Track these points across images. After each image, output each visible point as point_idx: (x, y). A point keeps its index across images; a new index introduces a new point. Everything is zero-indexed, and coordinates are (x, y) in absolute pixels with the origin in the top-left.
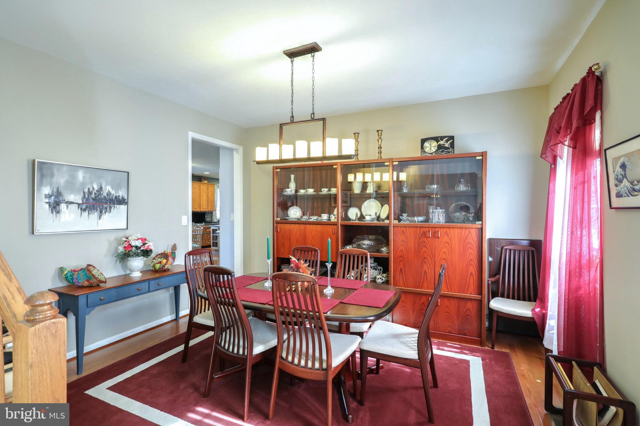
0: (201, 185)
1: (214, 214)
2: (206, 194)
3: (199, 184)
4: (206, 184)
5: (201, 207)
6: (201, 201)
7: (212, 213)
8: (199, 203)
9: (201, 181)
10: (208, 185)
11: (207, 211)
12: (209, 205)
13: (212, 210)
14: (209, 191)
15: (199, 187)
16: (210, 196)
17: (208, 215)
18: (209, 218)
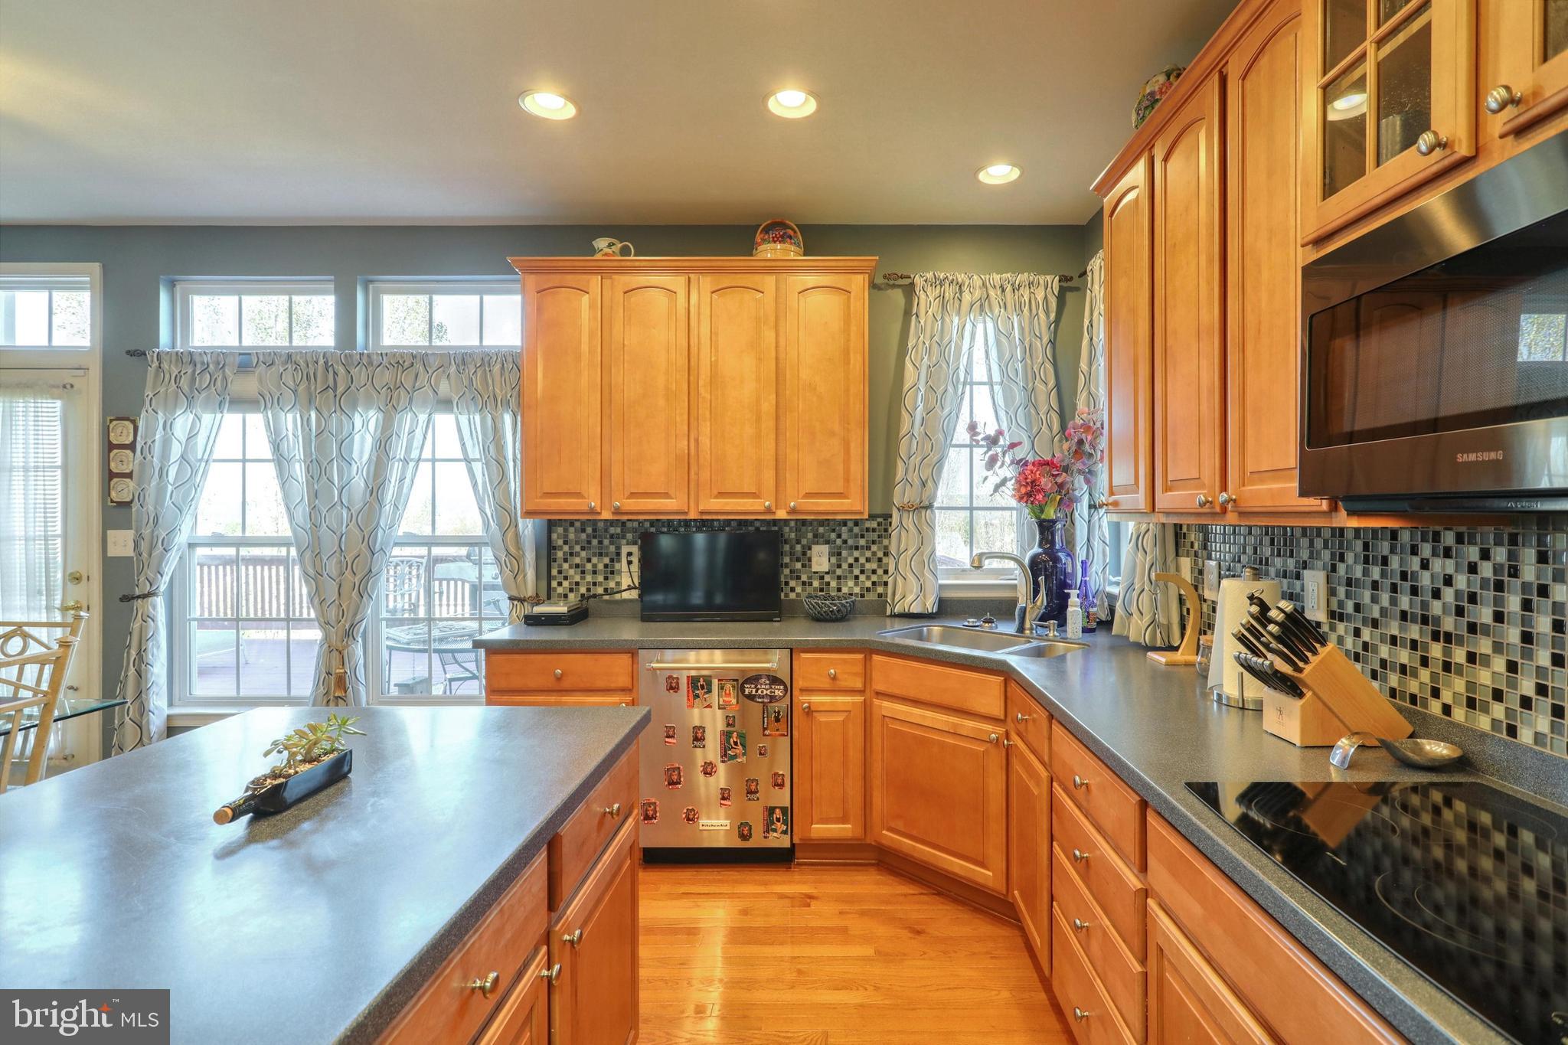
13: (824, 503)
17: (856, 554)
18: (862, 578)
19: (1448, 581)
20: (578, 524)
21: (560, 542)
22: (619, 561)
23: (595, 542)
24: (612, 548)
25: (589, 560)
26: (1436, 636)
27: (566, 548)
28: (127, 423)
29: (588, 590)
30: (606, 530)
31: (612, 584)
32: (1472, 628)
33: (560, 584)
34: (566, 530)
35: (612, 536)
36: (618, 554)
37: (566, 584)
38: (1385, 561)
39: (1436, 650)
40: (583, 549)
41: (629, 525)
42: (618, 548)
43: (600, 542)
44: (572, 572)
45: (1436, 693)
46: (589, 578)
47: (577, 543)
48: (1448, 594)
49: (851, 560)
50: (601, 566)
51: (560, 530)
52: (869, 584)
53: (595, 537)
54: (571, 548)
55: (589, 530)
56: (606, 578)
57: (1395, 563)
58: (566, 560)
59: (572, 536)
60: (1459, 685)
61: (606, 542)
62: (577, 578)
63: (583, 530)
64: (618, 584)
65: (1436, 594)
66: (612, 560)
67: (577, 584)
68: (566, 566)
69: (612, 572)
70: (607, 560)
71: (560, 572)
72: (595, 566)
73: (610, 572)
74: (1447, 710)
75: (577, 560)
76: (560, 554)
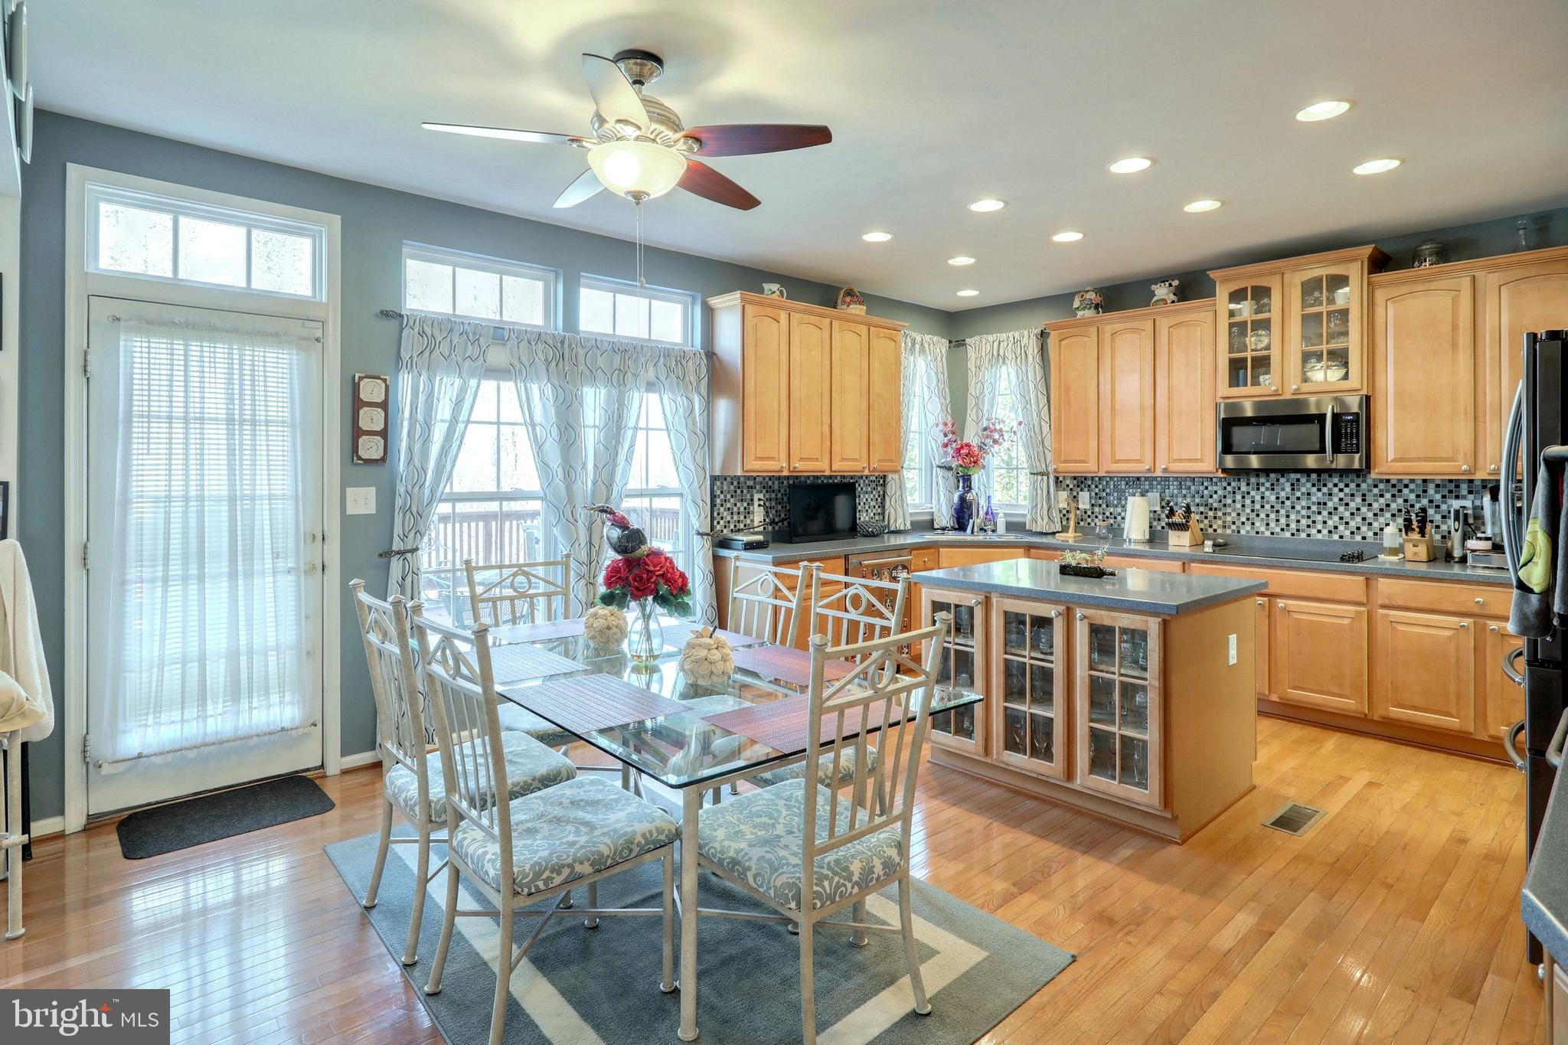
0: (836, 324)
1: (891, 488)
2: (860, 376)
3: (827, 321)
4: (855, 320)
5: (836, 448)
6: (836, 419)
7: (884, 485)
8: (826, 429)
9: (835, 307)
10: (869, 325)
11: (866, 472)
12: (876, 438)
13: (887, 466)
14: (875, 364)
15: (827, 337)
16: (877, 388)
17: (867, 496)
18: (869, 511)
19: (1216, 492)
20: (728, 479)
21: (718, 492)
22: (753, 504)
23: (739, 491)
24: (748, 496)
25: (736, 505)
26: (1211, 509)
27: (722, 496)
28: (379, 381)
29: (735, 526)
30: (746, 483)
31: (748, 522)
32: (1225, 505)
33: (718, 523)
34: (722, 483)
35: (748, 487)
36: (752, 500)
37: (722, 522)
39: (1211, 514)
40: (732, 496)
41: (757, 479)
42: (752, 496)
43: (742, 492)
44: (725, 514)
45: (1211, 526)
46: (735, 517)
47: (729, 492)
48: (1215, 496)
49: (864, 500)
50: (742, 509)
51: (718, 483)
52: (872, 515)
53: (739, 488)
54: (725, 496)
55: (735, 483)
56: (745, 517)
58: (722, 505)
59: (725, 488)
60: (1220, 522)
61: (745, 491)
62: (729, 518)
63: (732, 483)
64: (752, 521)
65: (1211, 497)
66: (748, 504)
67: (729, 522)
68: (722, 509)
69: (749, 513)
70: (745, 505)
71: (718, 514)
72: (739, 509)
73: (748, 513)
74: (1215, 530)
75: (729, 505)
76: (718, 501)
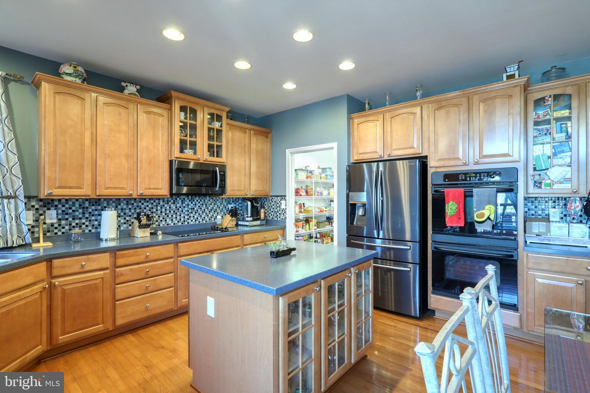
38: (133, 204)
57: (135, 204)
